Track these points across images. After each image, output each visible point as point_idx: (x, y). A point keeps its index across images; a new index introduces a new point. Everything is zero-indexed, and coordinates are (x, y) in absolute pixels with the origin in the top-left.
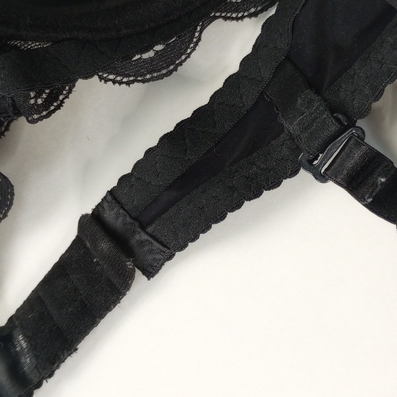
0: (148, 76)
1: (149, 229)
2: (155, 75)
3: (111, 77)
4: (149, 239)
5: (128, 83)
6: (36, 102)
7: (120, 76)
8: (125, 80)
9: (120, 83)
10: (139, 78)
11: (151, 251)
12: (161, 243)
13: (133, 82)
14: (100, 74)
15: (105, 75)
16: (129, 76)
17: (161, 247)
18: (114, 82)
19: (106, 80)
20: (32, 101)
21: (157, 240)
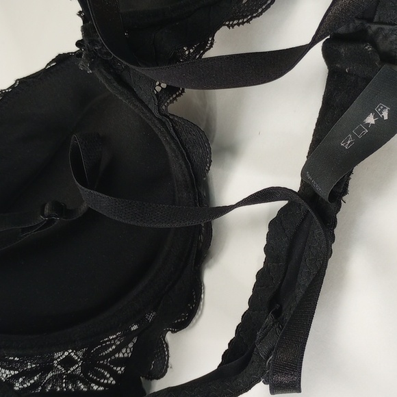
0: (260, 11)
1: (376, 19)
2: (264, 7)
3: (235, 22)
4: (379, 26)
5: (248, 21)
6: (189, 52)
7: (241, 19)
8: (245, 20)
9: (243, 23)
10: (255, 15)
11: (386, 37)
12: (390, 24)
13: (251, 19)
14: (227, 23)
15: (231, 23)
16: (247, 16)
17: (391, 27)
18: (238, 24)
19: (233, 26)
20: (187, 52)
21: (386, 24)
